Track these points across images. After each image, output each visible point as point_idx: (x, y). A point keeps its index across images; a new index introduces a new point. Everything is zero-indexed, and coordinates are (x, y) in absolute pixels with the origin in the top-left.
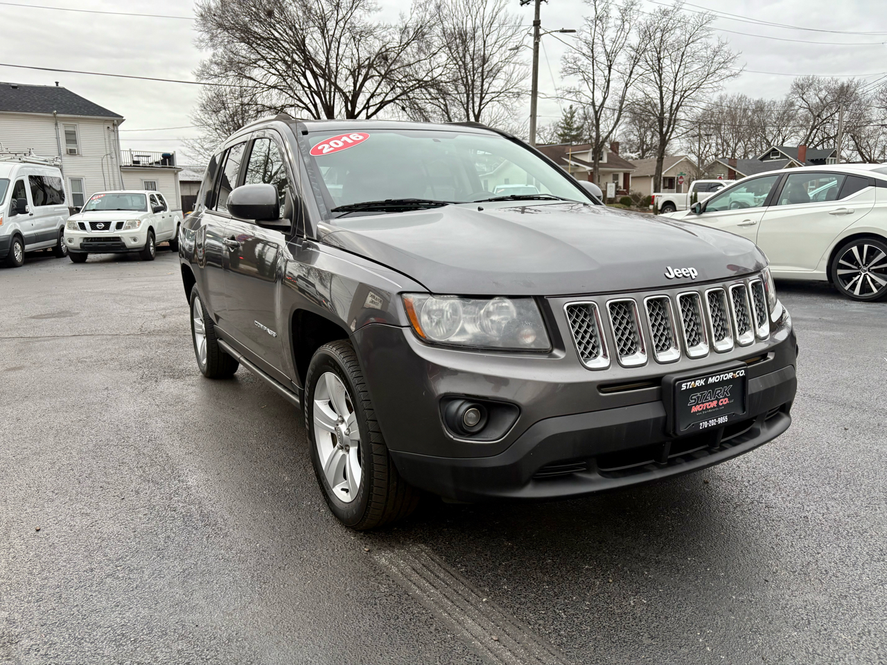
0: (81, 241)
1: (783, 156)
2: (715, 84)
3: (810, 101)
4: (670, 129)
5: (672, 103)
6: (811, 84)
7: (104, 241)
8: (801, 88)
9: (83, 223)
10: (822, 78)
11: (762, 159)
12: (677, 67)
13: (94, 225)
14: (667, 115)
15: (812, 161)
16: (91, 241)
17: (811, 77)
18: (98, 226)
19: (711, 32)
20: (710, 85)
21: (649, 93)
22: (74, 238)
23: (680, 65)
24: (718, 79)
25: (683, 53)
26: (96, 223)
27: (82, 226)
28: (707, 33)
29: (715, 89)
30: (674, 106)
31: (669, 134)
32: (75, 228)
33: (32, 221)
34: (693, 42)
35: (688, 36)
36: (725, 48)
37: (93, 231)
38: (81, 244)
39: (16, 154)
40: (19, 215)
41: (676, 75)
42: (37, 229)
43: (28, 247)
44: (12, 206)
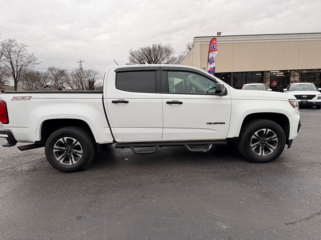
1: (50, 87)
2: (32, 65)
3: (54, 73)
4: (18, 77)
5: (17, 69)
6: (53, 69)
8: (51, 69)
10: (56, 68)
11: (44, 88)
12: (17, 58)
14: (16, 72)
15: (58, 89)
17: (53, 67)
19: (27, 50)
20: (30, 66)
21: (7, 65)
23: (18, 58)
24: (33, 64)
25: (18, 54)
28: (26, 50)
29: (32, 67)
30: (18, 70)
31: (18, 79)
34: (21, 52)
35: (19, 50)
36: (34, 55)
41: (17, 61)
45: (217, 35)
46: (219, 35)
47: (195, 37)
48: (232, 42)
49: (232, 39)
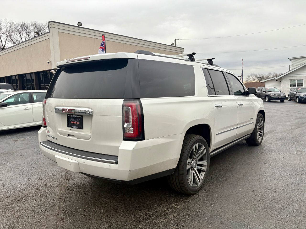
45: (78, 25)
46: (80, 26)
47: (52, 21)
48: (93, 37)
49: (93, 34)
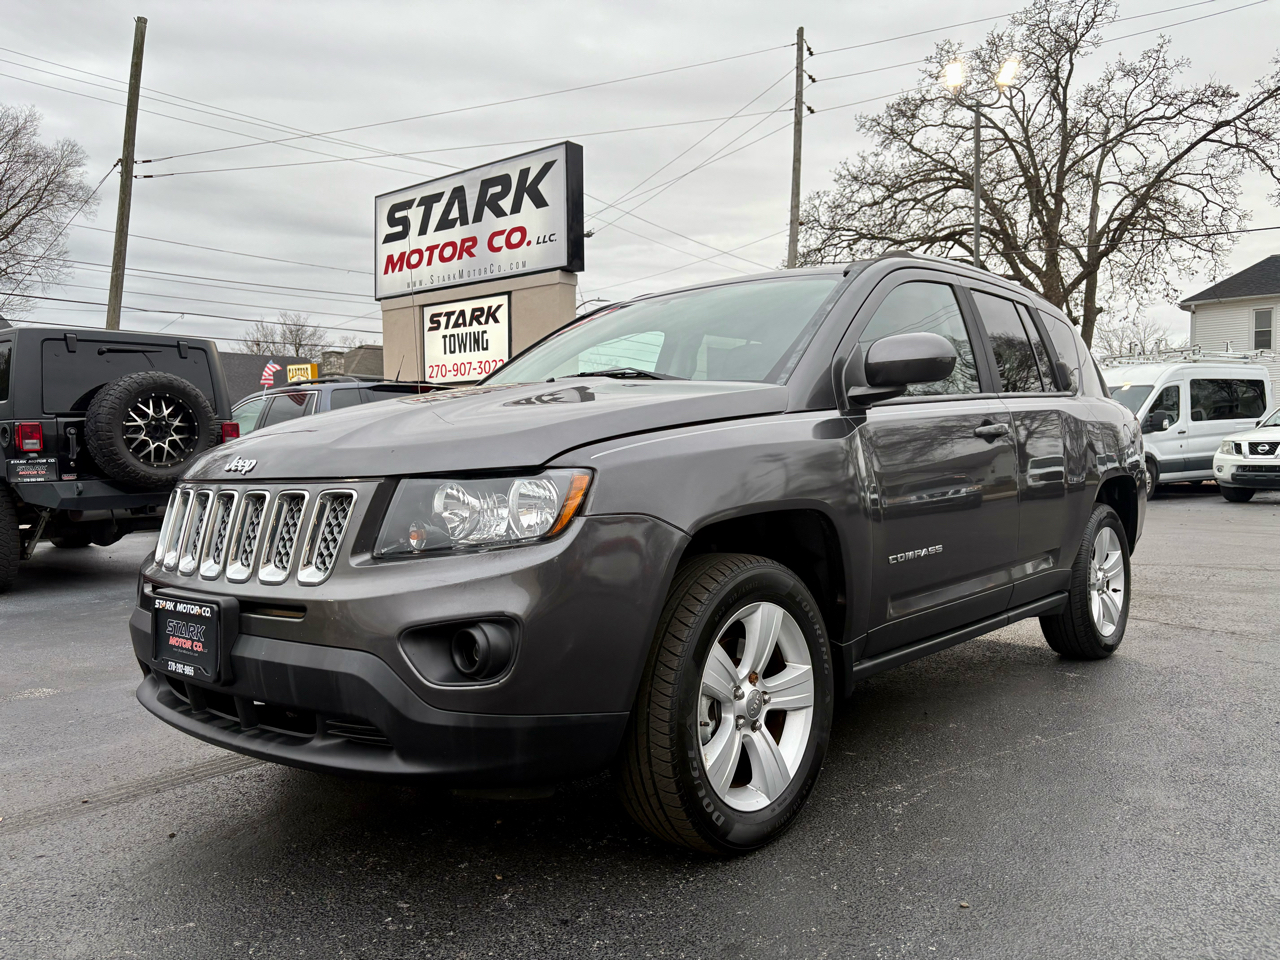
0: (1234, 470)
7: (1266, 471)
9: (1240, 445)
13: (1254, 448)
16: (1249, 471)
18: (1260, 448)
22: (1226, 466)
26: (1258, 444)
27: (1238, 448)
32: (1228, 452)
33: (1183, 442)
37: (1251, 456)
38: (1233, 474)
39: (1182, 352)
40: (1156, 433)
42: (1188, 452)
43: (1164, 477)
44: (1146, 420)
